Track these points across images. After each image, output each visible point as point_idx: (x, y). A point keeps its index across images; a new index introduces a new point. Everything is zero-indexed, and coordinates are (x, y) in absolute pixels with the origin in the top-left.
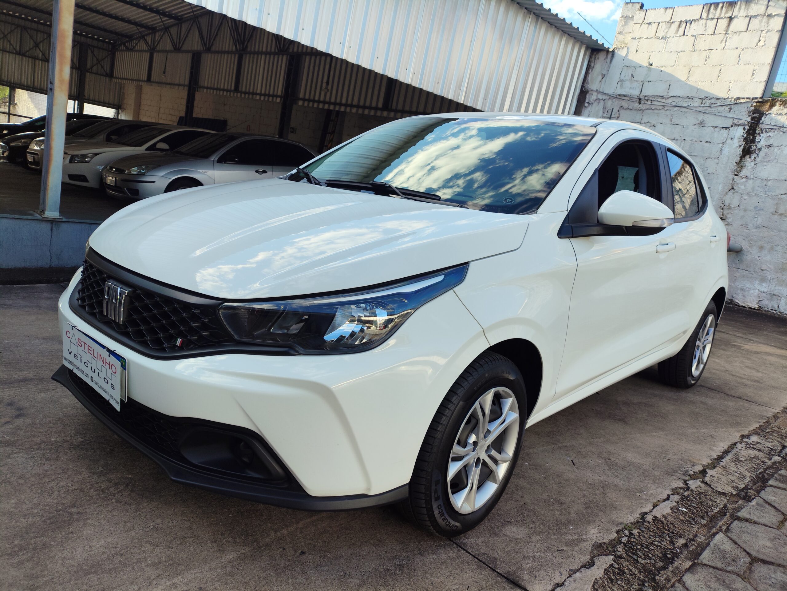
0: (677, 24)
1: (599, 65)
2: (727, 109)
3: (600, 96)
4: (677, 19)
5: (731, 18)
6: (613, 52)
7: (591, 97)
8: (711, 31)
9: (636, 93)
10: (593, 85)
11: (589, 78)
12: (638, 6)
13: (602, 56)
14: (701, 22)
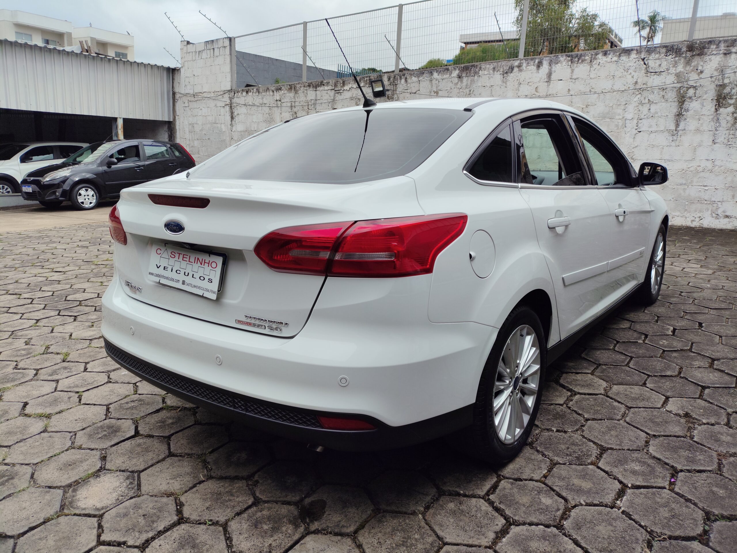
0: (198, 53)
1: (176, 77)
2: (221, 96)
3: (181, 96)
4: (198, 50)
5: (213, 49)
6: (180, 69)
7: (177, 96)
8: (209, 56)
9: (191, 92)
10: (176, 90)
11: (174, 85)
12: (186, 43)
13: (176, 72)
14: (205, 51)
